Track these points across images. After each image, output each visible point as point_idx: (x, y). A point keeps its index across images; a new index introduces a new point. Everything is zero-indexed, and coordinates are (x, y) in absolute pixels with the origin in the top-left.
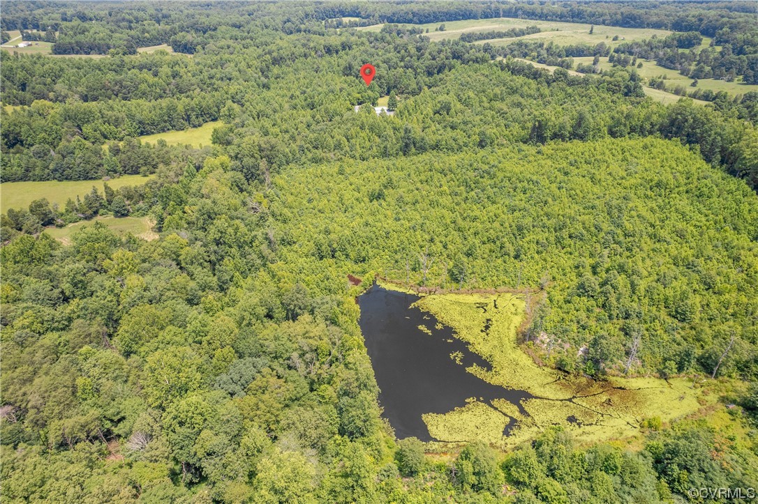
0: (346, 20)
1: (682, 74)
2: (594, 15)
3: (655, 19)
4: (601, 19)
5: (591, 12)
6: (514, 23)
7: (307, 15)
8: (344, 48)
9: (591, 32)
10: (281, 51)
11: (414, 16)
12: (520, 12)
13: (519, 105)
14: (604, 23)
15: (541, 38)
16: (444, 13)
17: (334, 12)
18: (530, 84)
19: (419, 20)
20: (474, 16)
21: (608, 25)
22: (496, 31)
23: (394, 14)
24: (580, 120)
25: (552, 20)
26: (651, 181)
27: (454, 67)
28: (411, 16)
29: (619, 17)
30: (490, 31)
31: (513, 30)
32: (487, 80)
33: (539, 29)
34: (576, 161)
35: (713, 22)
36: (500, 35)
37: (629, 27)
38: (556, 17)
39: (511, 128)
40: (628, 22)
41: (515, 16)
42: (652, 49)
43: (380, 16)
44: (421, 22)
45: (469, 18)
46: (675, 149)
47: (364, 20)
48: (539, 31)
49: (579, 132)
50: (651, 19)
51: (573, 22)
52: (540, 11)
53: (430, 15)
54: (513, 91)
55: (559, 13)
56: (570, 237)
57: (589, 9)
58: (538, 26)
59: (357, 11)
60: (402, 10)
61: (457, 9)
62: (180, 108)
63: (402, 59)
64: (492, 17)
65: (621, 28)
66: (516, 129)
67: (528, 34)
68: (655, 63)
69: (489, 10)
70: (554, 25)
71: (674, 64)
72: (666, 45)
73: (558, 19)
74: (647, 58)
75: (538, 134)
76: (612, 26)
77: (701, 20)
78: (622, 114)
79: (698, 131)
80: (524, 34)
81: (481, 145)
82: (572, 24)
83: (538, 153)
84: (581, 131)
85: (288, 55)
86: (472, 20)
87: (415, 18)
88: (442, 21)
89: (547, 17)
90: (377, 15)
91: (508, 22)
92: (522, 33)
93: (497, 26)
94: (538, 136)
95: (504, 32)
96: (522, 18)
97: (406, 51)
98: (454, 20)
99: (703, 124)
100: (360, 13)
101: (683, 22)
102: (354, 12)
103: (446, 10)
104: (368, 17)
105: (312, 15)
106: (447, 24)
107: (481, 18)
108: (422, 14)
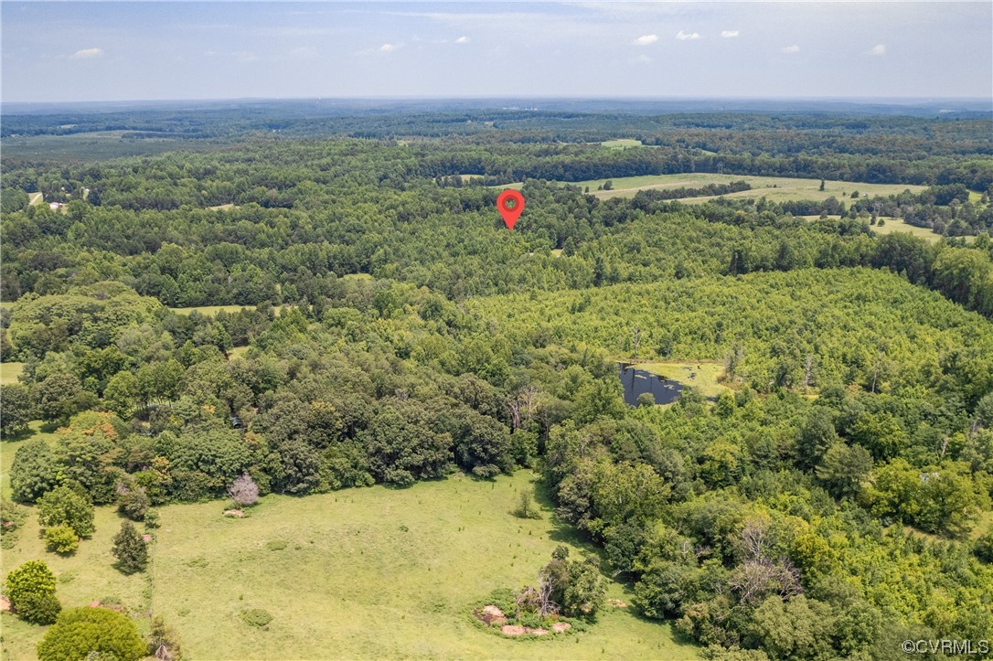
0: (465, 178)
1: (934, 232)
2: (827, 168)
3: (912, 172)
4: (838, 173)
5: (823, 163)
6: (712, 179)
7: (409, 171)
8: (487, 204)
9: (822, 188)
10: (407, 206)
11: (565, 171)
12: (720, 165)
13: (718, 245)
14: (842, 178)
15: (750, 196)
16: (608, 166)
17: (445, 167)
18: (731, 229)
19: (573, 176)
20: (653, 170)
21: (847, 181)
22: (686, 188)
23: (535, 168)
24: (783, 251)
25: (768, 175)
26: (851, 295)
27: (637, 218)
28: (561, 171)
29: (863, 169)
30: (678, 188)
31: (711, 187)
32: (679, 228)
33: (749, 185)
34: (776, 284)
35: (988, 174)
36: (692, 193)
37: (877, 183)
38: (774, 170)
39: (709, 263)
40: (874, 176)
41: (714, 170)
42: (899, 205)
43: (514, 172)
44: (576, 179)
45: (646, 174)
46: (884, 275)
47: (492, 177)
48: (748, 188)
49: (783, 262)
50: (907, 171)
51: (798, 177)
52: (750, 162)
53: (589, 169)
54: (710, 235)
55: (778, 165)
56: (767, 329)
57: (821, 160)
58: (747, 182)
59: (480, 166)
60: (549, 163)
61: (628, 160)
62: (322, 255)
63: (570, 210)
64: (679, 172)
65: (866, 184)
66: (715, 263)
67: (733, 191)
68: (902, 221)
69: (674, 162)
70: (770, 180)
71: (925, 220)
72: (921, 200)
73: (776, 173)
74: (892, 216)
75: (739, 266)
76: (855, 181)
77: (974, 172)
78: (828, 244)
79: (906, 258)
80: (726, 192)
81: (678, 275)
82: (796, 180)
83: (738, 280)
84: (785, 263)
85: (417, 210)
86: (650, 176)
87: (567, 173)
88: (607, 177)
89: (760, 171)
90: (510, 170)
91: (703, 177)
92: (724, 190)
93: (688, 183)
94: (738, 268)
95: (698, 189)
96: (724, 173)
97: (573, 201)
98: (625, 176)
99: (910, 250)
100: (483, 168)
101: (949, 174)
102: (475, 167)
103: (612, 163)
104: (496, 172)
105: (416, 171)
106: (613, 180)
107: (664, 173)
108: (577, 167)
